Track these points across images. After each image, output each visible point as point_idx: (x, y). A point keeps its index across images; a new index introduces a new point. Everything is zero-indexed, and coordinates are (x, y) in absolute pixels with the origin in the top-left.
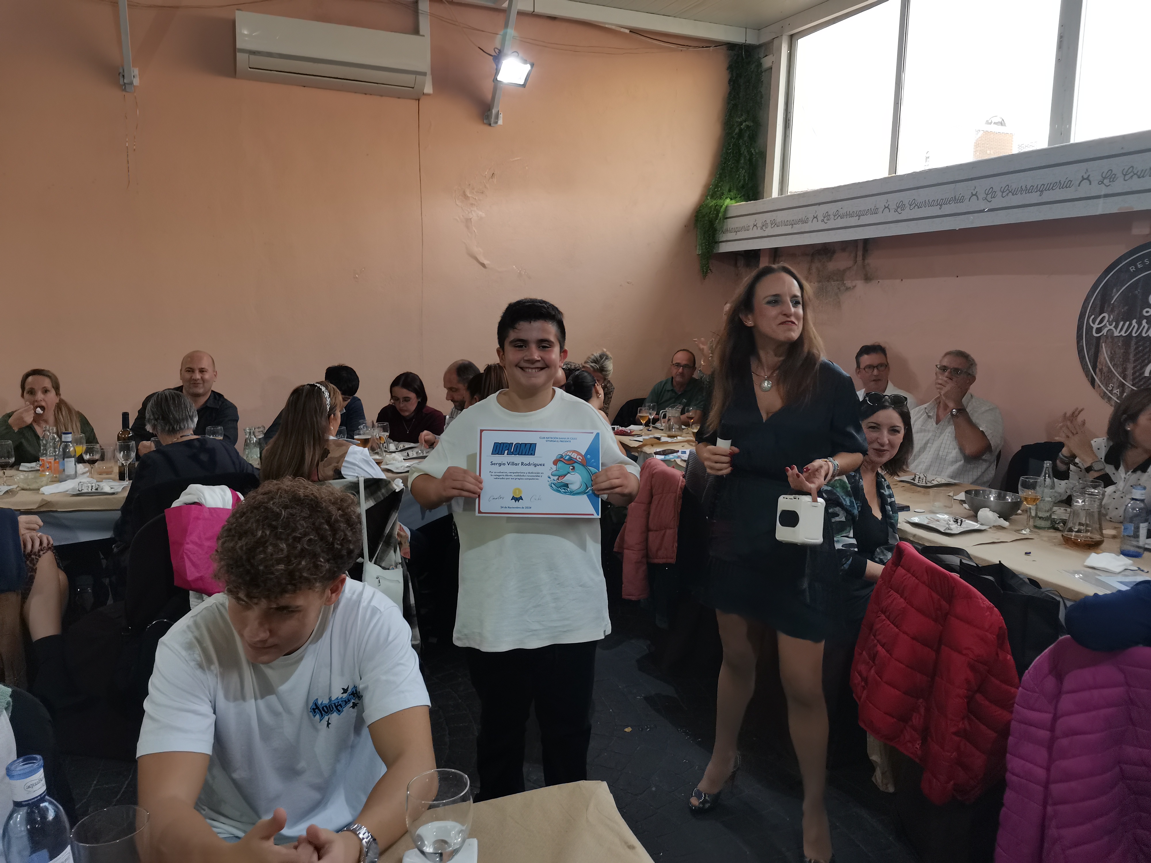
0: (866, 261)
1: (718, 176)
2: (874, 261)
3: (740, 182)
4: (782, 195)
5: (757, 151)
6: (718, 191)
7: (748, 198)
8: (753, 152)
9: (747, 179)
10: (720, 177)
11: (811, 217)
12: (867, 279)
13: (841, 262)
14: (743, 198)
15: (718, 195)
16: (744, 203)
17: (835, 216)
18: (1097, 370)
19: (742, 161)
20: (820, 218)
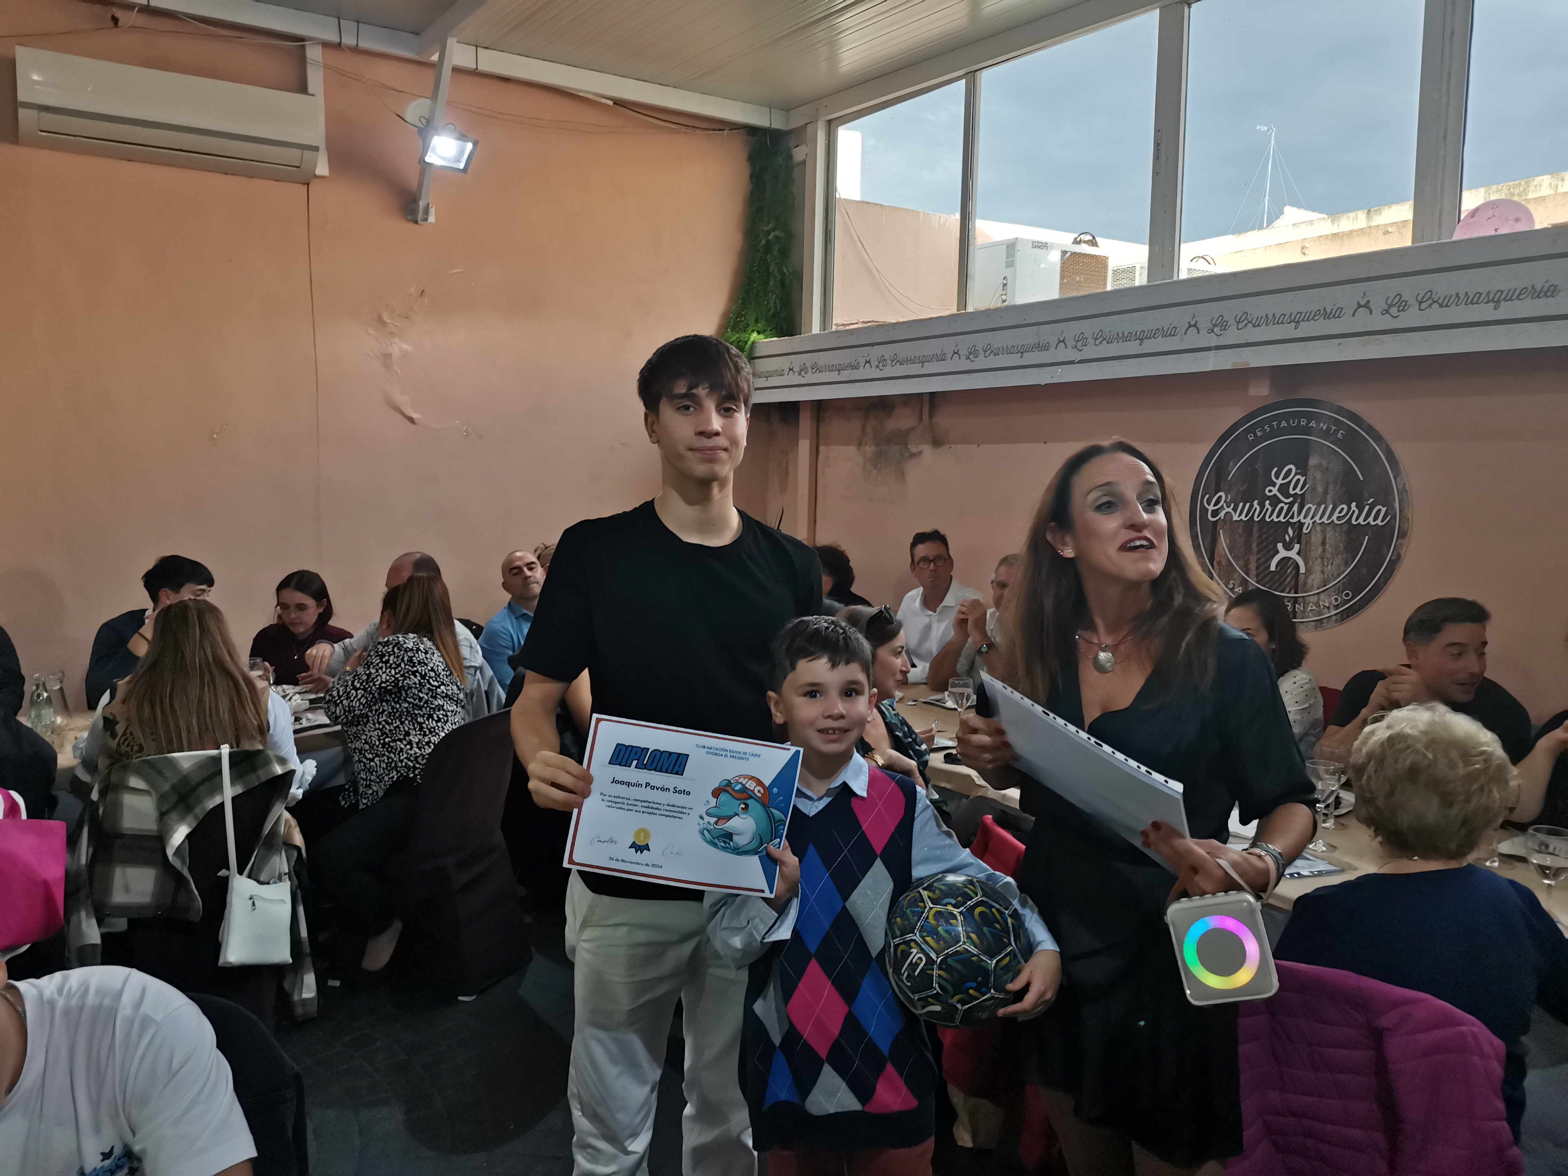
0: (935, 420)
1: (740, 302)
2: (945, 420)
3: (769, 310)
4: (824, 330)
5: (791, 270)
6: (741, 321)
7: (781, 333)
8: (785, 271)
9: (779, 306)
10: (743, 303)
11: (862, 361)
12: (937, 443)
13: (902, 420)
14: (774, 331)
15: (742, 327)
16: (776, 339)
17: (892, 361)
18: (1215, 563)
19: (771, 283)
20: (874, 363)
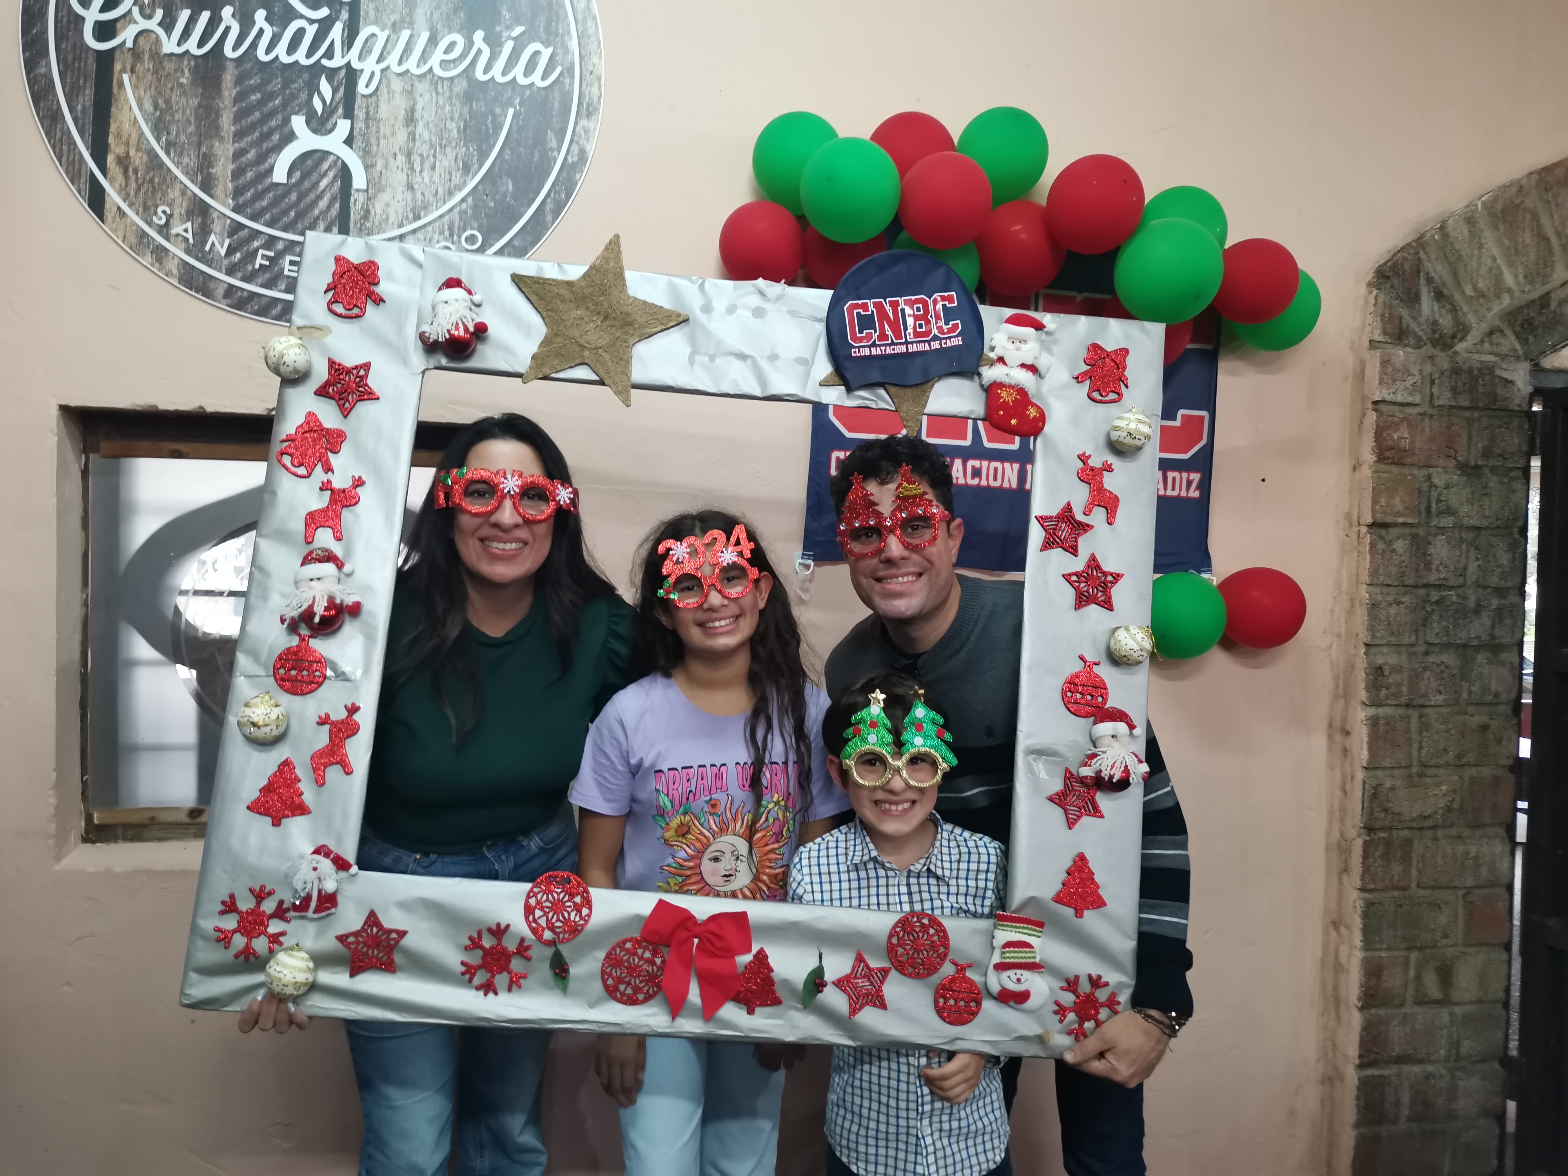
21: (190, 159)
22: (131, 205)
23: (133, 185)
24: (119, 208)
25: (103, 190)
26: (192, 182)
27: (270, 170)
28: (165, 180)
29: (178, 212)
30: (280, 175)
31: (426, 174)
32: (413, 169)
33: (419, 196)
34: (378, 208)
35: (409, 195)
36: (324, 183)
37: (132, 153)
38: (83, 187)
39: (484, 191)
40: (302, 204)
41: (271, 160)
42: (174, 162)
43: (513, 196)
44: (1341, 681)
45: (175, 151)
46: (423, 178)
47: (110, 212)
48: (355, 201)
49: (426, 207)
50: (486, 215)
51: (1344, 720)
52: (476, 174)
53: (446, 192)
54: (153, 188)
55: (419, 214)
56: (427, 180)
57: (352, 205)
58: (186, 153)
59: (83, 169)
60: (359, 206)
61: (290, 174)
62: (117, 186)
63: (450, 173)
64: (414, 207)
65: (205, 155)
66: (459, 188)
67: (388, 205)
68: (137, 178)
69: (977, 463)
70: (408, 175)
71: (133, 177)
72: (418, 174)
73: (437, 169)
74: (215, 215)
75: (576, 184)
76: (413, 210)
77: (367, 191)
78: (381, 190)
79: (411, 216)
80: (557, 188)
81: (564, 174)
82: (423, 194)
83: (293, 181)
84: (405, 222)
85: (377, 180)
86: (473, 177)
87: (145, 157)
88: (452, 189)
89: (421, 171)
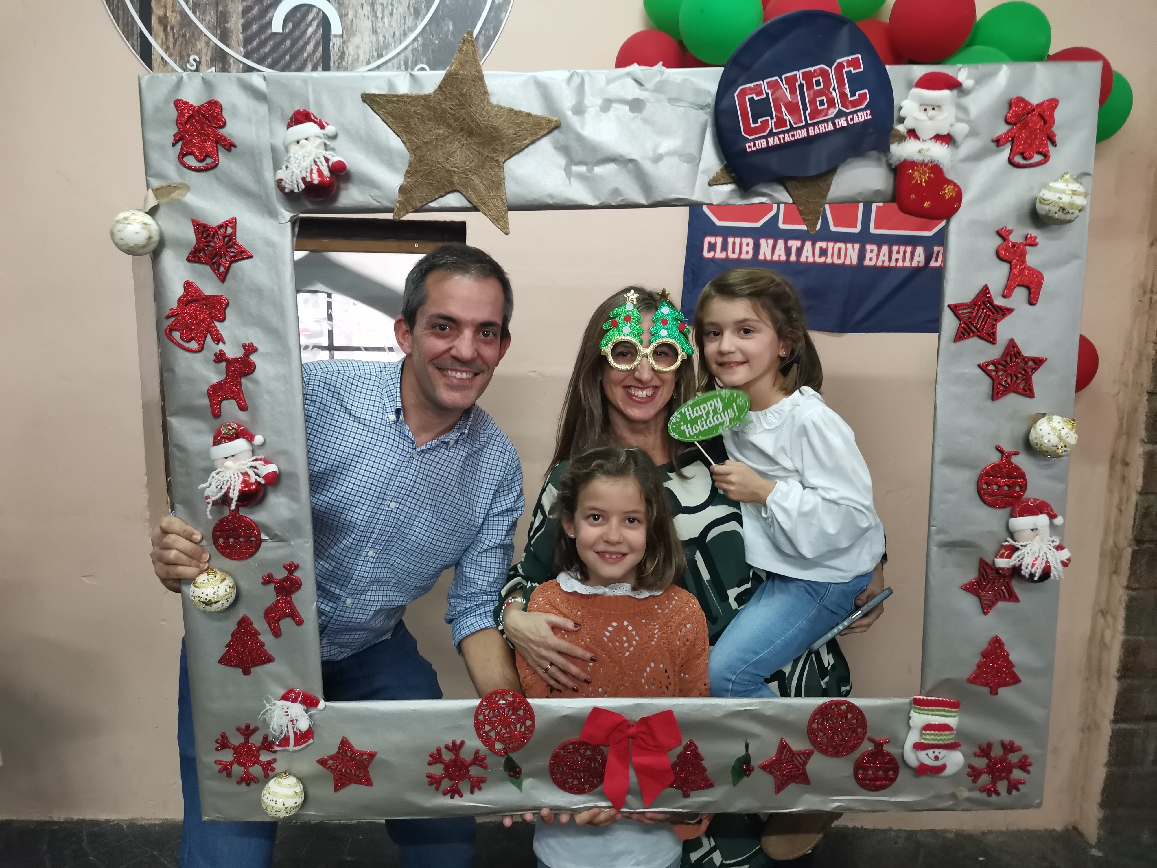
21: (211, 17)
22: (170, 56)
23: (171, 40)
24: (162, 59)
25: (150, 45)
26: (214, 35)
27: (270, 23)
28: (193, 34)
29: (205, 59)
30: (277, 27)
31: (386, 20)
32: (376, 17)
33: (381, 38)
34: (350, 50)
35: (373, 38)
36: (310, 31)
37: (169, 14)
38: (135, 43)
39: (431, 30)
40: (295, 50)
41: (270, 15)
42: (199, 20)
43: (453, 34)
44: (1125, 421)
45: (200, 11)
46: (384, 23)
47: (156, 62)
48: (334, 44)
49: (387, 47)
50: (433, 51)
51: (1125, 453)
52: (424, 18)
53: (402, 34)
54: (186, 40)
55: (382, 53)
56: (387, 24)
57: (331, 48)
58: (207, 12)
59: (135, 29)
60: (336, 49)
61: (285, 25)
62: (160, 42)
63: (404, 18)
64: (378, 47)
65: (221, 12)
66: (412, 30)
67: (358, 47)
68: (174, 34)
69: (824, 245)
70: (372, 21)
71: (171, 34)
72: (380, 20)
73: (394, 15)
74: (231, 61)
75: (502, 22)
76: (377, 50)
77: (342, 36)
78: (352, 34)
79: (375, 54)
80: (487, 26)
81: (492, 14)
82: (384, 36)
83: (287, 30)
84: (371, 60)
85: (349, 27)
86: (422, 20)
87: (178, 16)
88: (406, 31)
89: (382, 18)
